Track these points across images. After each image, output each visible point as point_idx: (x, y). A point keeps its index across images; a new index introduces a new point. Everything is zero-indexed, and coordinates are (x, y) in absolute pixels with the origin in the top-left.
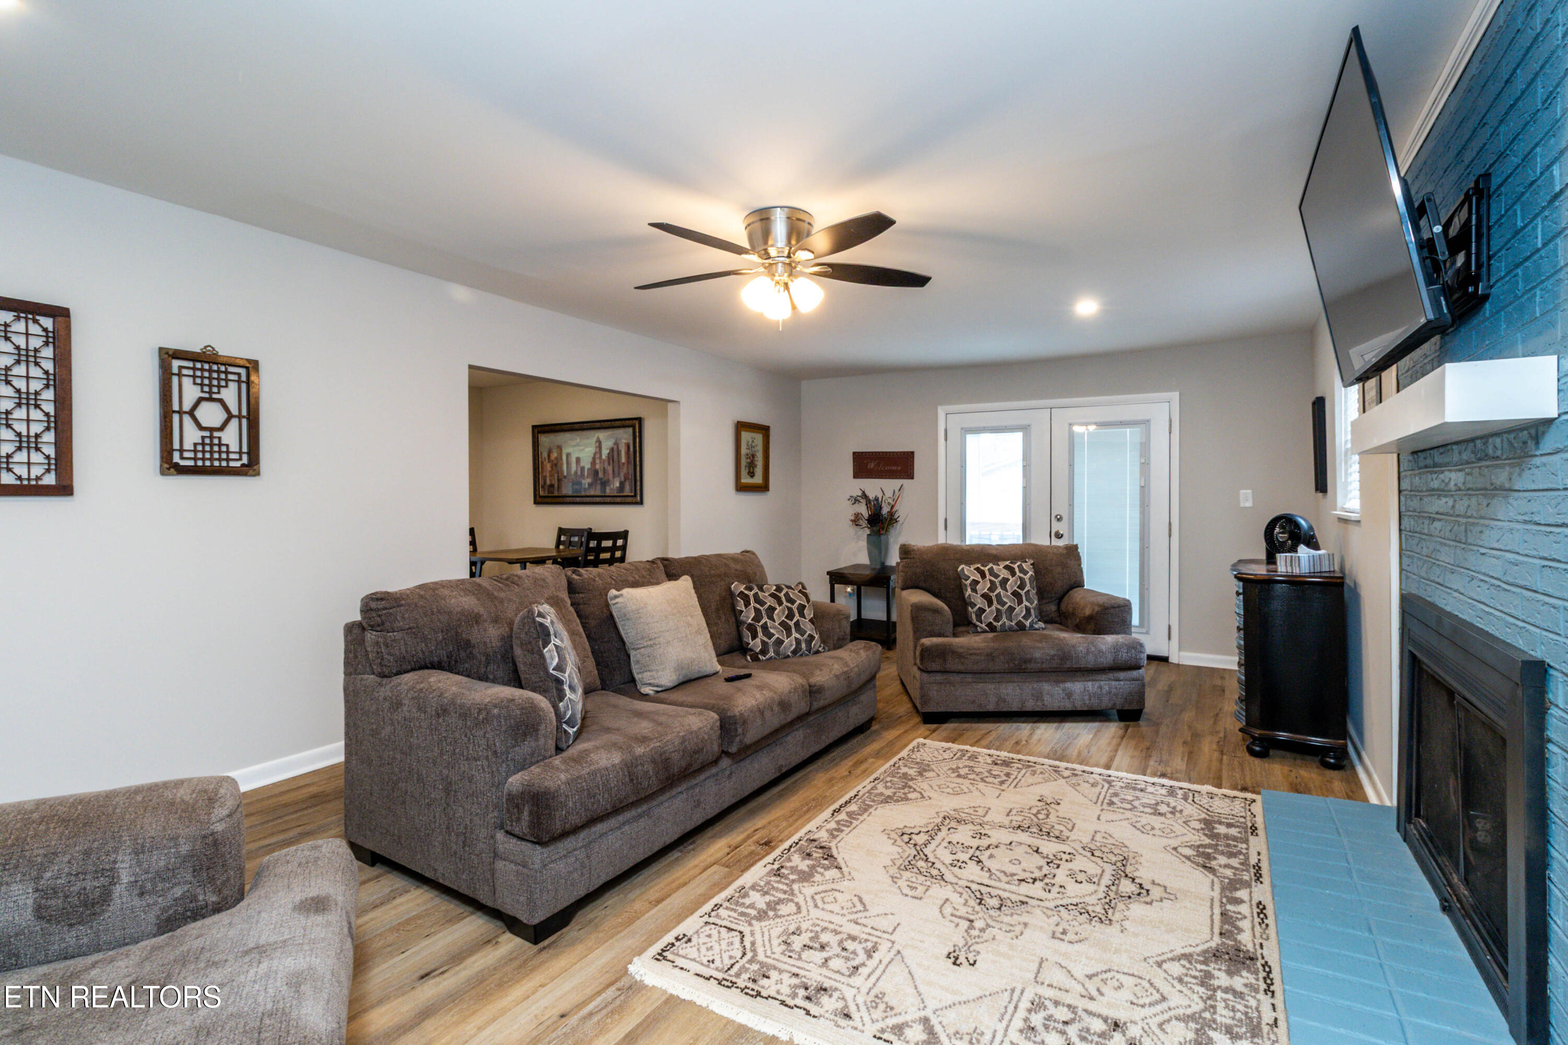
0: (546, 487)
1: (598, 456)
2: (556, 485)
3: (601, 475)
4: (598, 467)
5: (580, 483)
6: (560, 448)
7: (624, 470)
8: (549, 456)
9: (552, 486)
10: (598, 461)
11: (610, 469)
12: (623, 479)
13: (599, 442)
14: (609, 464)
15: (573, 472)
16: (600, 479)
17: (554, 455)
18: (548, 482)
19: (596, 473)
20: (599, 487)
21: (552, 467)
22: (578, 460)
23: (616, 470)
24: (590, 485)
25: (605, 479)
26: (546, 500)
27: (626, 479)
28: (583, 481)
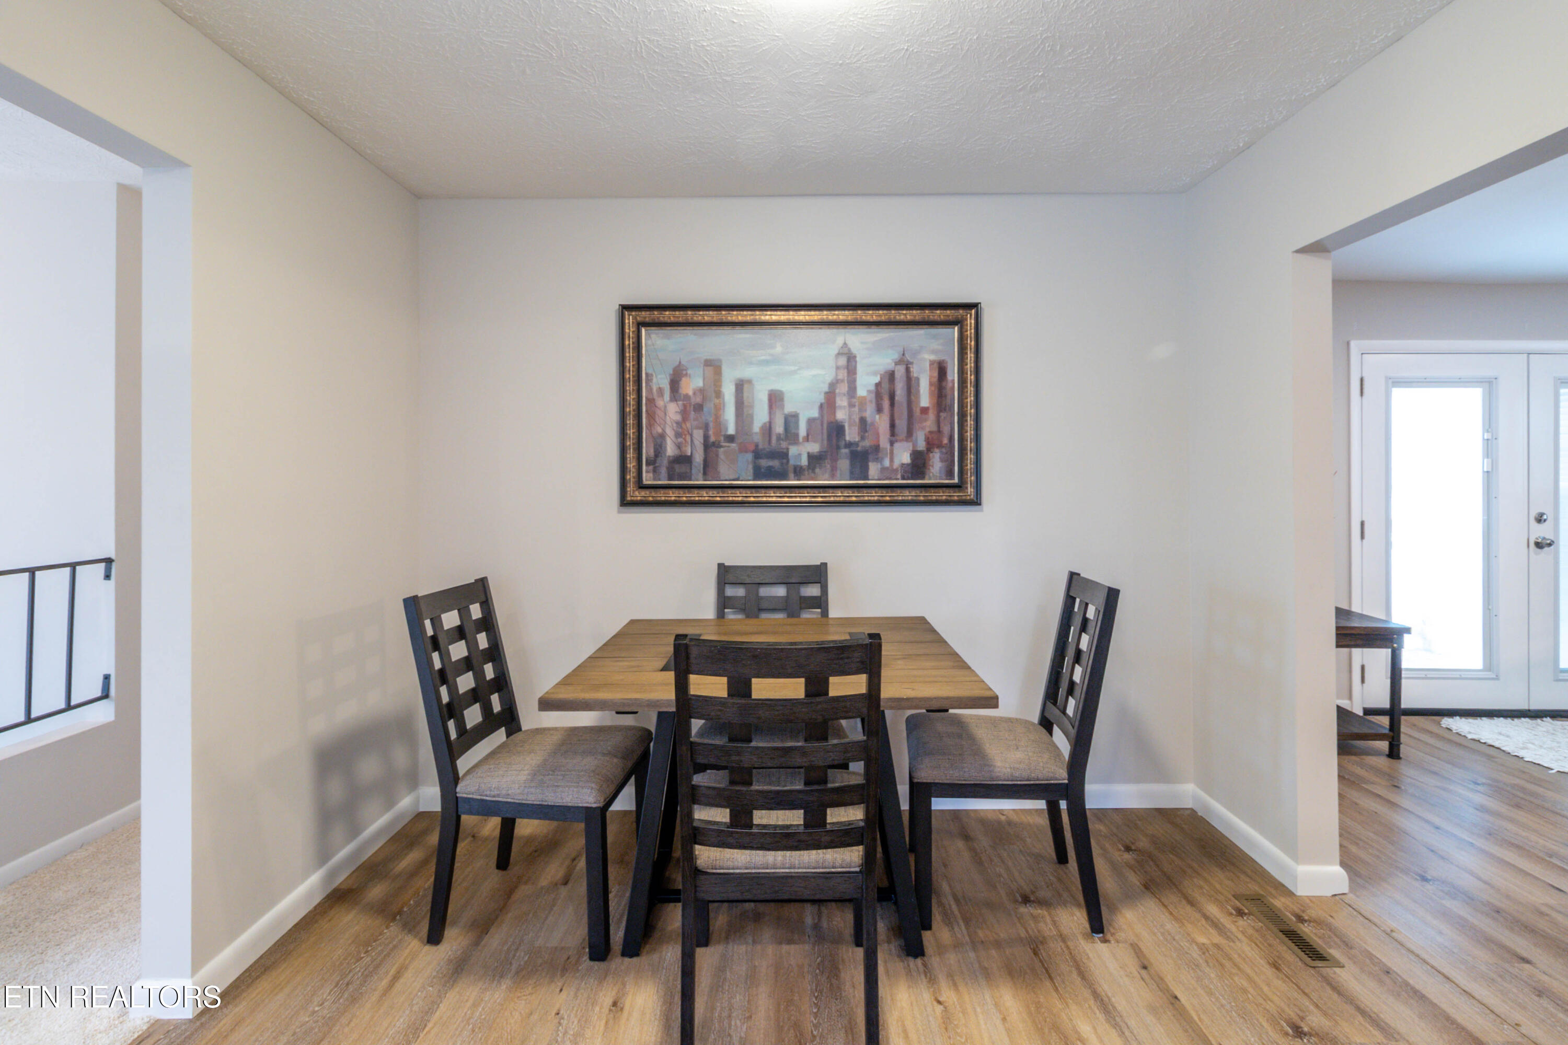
0: (664, 463)
1: (843, 388)
2: (699, 458)
3: (851, 434)
4: (841, 415)
5: (784, 455)
6: (714, 366)
7: (930, 423)
8: (675, 384)
9: (683, 460)
10: (842, 402)
11: (882, 423)
12: (921, 445)
13: (850, 361)
14: (879, 410)
15: (757, 426)
16: (849, 445)
17: (693, 384)
18: (670, 450)
19: (837, 430)
20: (844, 464)
21: (684, 413)
22: (775, 399)
23: (901, 424)
24: (815, 460)
25: (867, 443)
26: (661, 496)
27: (931, 445)
28: (793, 451)
